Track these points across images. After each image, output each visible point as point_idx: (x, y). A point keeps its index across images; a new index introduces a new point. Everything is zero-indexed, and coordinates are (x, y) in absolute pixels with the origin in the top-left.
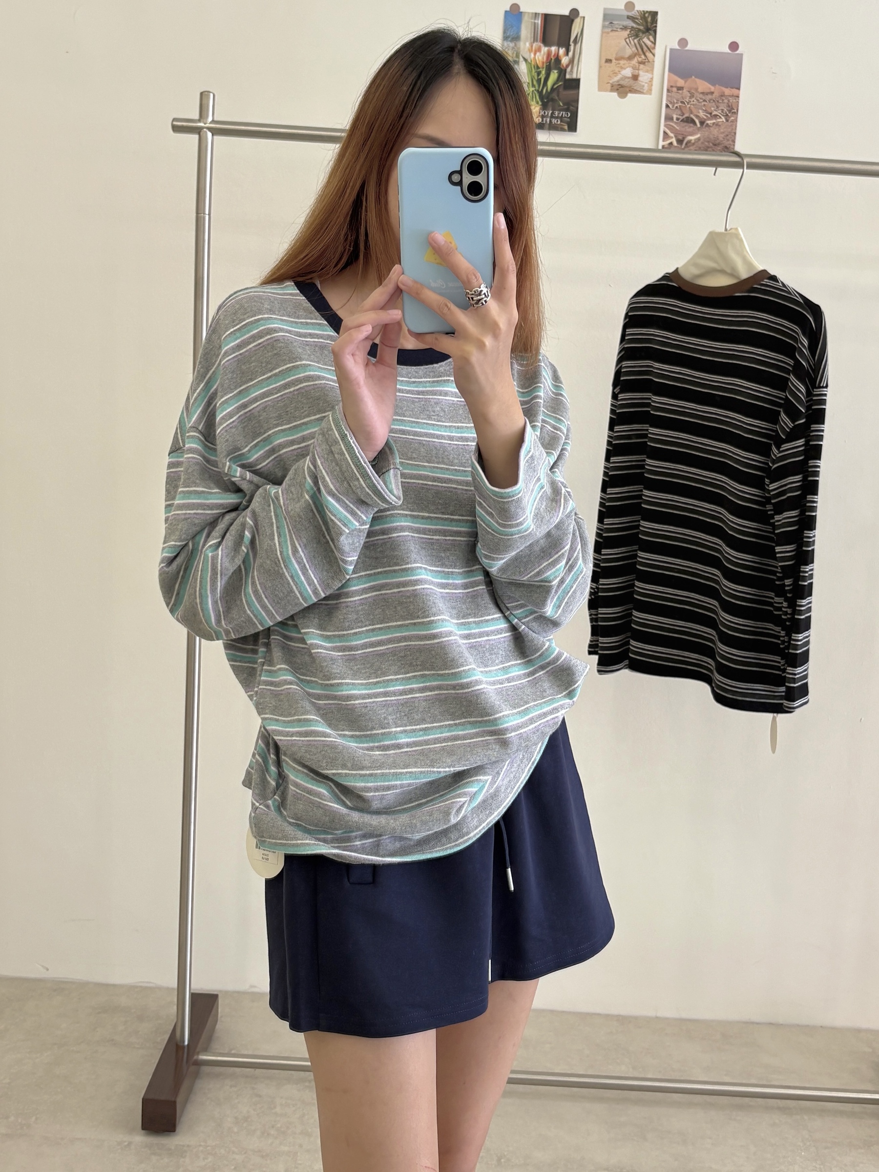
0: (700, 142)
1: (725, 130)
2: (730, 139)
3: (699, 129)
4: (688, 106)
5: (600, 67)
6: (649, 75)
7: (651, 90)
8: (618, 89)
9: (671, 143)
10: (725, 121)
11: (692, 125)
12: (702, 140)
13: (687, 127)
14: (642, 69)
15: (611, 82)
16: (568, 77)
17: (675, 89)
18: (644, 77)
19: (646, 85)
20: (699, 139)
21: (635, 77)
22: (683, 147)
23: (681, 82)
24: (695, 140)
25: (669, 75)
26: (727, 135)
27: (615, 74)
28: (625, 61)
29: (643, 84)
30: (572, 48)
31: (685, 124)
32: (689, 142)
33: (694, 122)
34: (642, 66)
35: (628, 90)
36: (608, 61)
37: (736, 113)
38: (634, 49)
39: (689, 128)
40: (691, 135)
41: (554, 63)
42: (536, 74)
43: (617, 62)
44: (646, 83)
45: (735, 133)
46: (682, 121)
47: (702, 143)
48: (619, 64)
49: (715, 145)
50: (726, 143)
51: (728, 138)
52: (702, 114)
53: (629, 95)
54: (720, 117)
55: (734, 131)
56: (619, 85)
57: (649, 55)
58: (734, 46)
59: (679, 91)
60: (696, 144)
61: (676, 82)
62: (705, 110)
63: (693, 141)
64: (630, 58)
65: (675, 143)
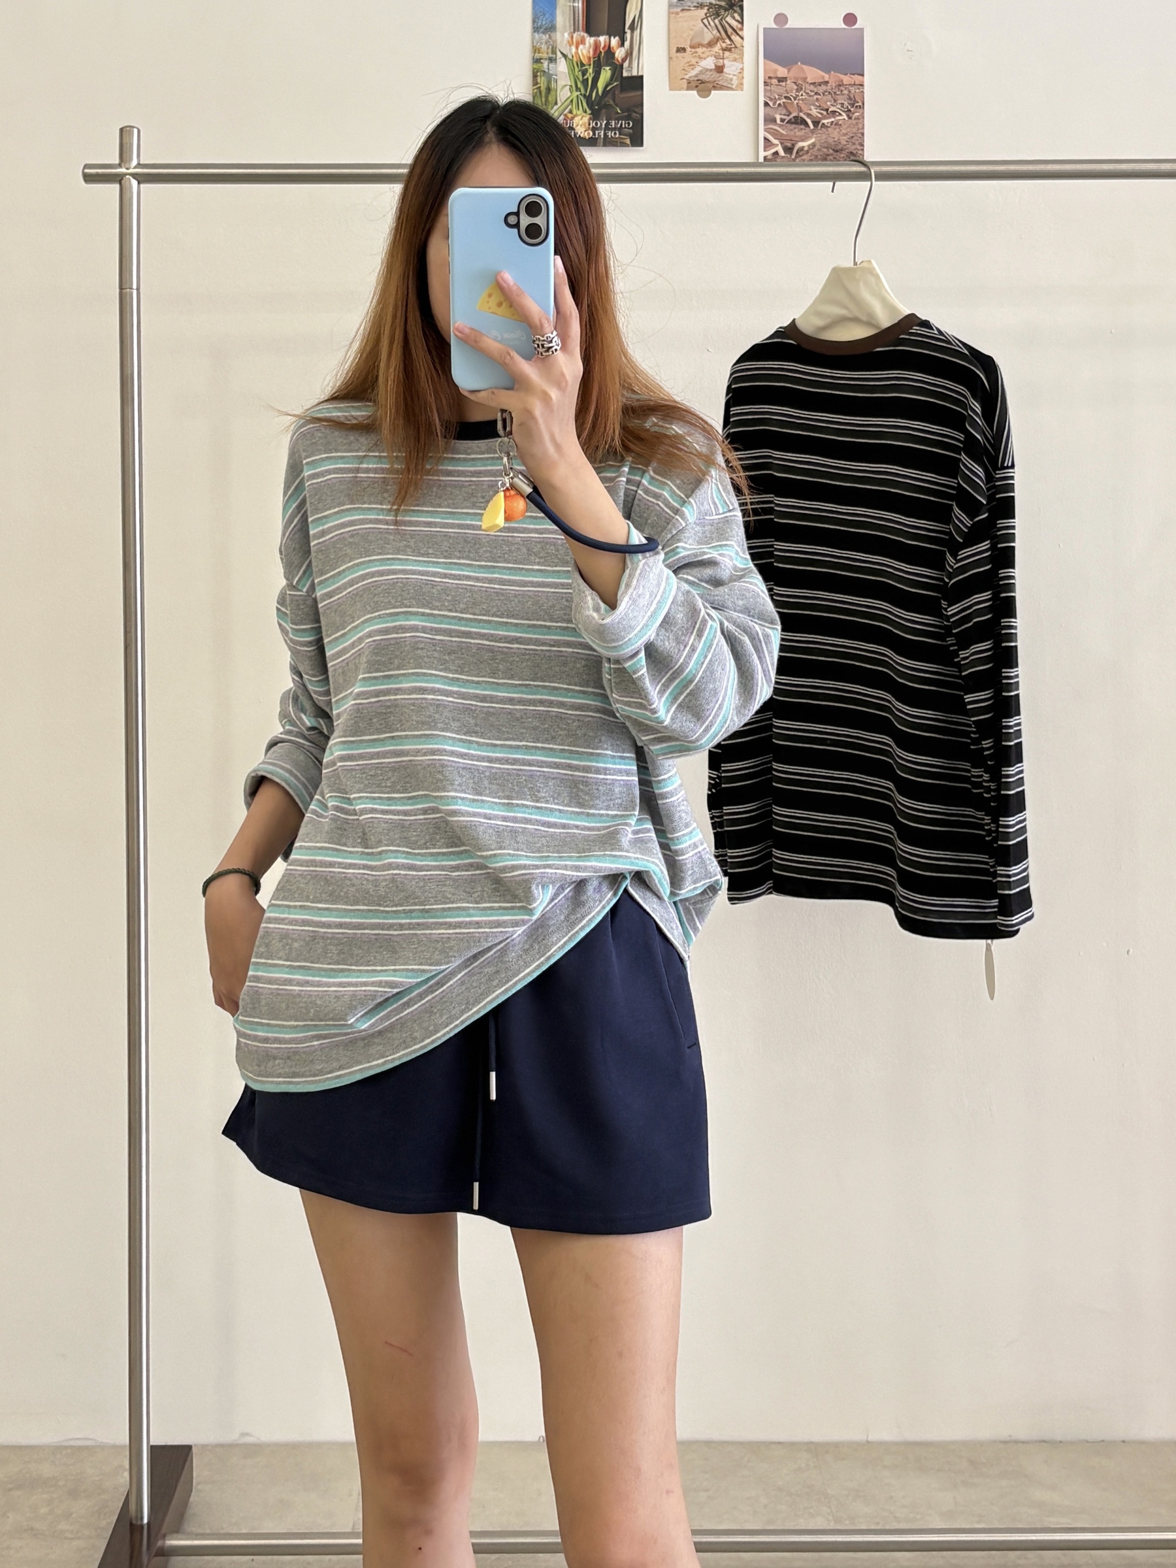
0: (816, 148)
1: (848, 130)
2: (857, 142)
3: (812, 132)
4: (795, 102)
5: (670, 58)
6: (738, 65)
7: (742, 84)
8: (697, 86)
9: (776, 153)
10: (847, 119)
11: (802, 127)
12: (818, 147)
13: (796, 130)
14: (727, 58)
15: (687, 77)
16: (625, 74)
17: (775, 81)
18: (731, 68)
19: (735, 78)
20: (814, 145)
21: (720, 69)
22: (793, 157)
23: (782, 72)
24: (809, 146)
25: (765, 64)
26: (852, 137)
27: (692, 66)
28: (704, 49)
29: (731, 76)
30: (628, 35)
31: (794, 126)
32: (802, 149)
33: (806, 124)
34: (727, 54)
35: (711, 86)
36: (681, 50)
37: (862, 107)
38: (715, 32)
39: (798, 131)
40: (803, 140)
41: (604, 58)
42: (580, 73)
43: (693, 50)
44: (734, 75)
45: (863, 134)
46: (789, 122)
47: (819, 150)
48: (696, 53)
49: (837, 151)
50: (852, 148)
51: (853, 141)
52: (815, 112)
53: (713, 92)
54: (840, 114)
55: (860, 131)
56: (698, 80)
57: (735, 38)
58: (850, 19)
59: (781, 83)
60: (811, 151)
61: (776, 71)
62: (820, 106)
63: (806, 149)
64: (711, 44)
65: (782, 153)
